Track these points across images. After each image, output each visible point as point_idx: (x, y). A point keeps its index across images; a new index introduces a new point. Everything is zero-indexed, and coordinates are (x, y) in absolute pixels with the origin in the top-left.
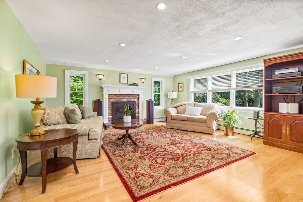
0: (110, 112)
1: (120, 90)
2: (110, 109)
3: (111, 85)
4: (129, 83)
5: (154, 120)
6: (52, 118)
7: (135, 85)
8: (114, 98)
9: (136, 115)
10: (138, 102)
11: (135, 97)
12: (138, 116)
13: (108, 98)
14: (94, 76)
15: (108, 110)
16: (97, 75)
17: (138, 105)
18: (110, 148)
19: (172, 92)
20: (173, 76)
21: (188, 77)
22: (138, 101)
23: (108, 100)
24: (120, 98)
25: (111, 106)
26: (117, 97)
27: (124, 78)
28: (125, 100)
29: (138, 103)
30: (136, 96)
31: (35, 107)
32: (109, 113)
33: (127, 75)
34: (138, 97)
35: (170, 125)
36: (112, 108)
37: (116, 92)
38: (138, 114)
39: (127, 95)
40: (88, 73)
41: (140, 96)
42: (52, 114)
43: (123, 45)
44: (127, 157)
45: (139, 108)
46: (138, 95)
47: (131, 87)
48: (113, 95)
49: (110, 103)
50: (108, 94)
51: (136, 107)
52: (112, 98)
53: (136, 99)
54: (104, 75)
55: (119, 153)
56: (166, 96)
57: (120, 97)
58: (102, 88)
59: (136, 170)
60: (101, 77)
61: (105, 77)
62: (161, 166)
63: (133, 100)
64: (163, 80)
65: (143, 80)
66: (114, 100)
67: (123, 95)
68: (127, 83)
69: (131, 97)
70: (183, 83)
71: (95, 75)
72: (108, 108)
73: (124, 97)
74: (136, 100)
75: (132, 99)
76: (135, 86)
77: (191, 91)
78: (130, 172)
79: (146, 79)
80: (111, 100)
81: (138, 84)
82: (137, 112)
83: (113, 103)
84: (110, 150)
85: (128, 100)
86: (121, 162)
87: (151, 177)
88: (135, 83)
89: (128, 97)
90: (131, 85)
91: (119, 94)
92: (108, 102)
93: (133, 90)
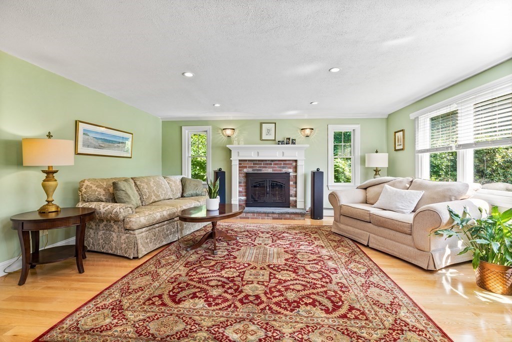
0: (244, 191)
1: (258, 153)
2: (242, 184)
3: (244, 144)
4: (277, 140)
5: (324, 211)
7: (290, 141)
8: (250, 167)
9: (291, 199)
10: (295, 174)
11: (289, 164)
12: (296, 202)
13: (239, 167)
14: (220, 131)
15: (240, 186)
16: (224, 129)
17: (294, 179)
19: (377, 152)
20: (386, 117)
22: (296, 171)
23: (239, 170)
24: (260, 167)
25: (245, 180)
26: (254, 164)
27: (269, 131)
28: (270, 171)
29: (296, 177)
30: (291, 162)
32: (240, 192)
33: (274, 124)
34: (294, 164)
36: (247, 183)
38: (296, 196)
39: (272, 161)
40: (211, 128)
41: (299, 163)
45: (296, 186)
46: (296, 161)
47: (280, 146)
48: (247, 162)
49: (243, 175)
50: (240, 160)
51: (291, 183)
52: (246, 167)
53: (290, 168)
54: (234, 129)
57: (261, 164)
58: (229, 152)
60: (229, 132)
61: (237, 132)
63: (284, 170)
64: (357, 127)
65: (308, 132)
66: (250, 170)
67: (266, 160)
68: (274, 139)
69: (281, 164)
70: (402, 130)
71: (221, 129)
72: (240, 183)
73: (267, 164)
74: (290, 170)
75: (283, 168)
76: (289, 144)
79: (313, 129)
80: (245, 170)
81: (295, 140)
82: (292, 192)
83: (247, 175)
85: (275, 170)
88: (289, 139)
89: (275, 164)
90: (280, 143)
91: (259, 160)
92: (239, 173)
93: (283, 153)
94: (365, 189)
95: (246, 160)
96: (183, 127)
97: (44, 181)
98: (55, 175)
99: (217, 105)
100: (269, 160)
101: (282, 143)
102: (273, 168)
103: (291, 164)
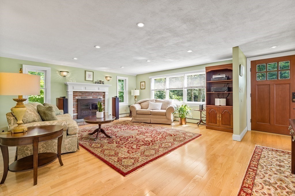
0: (76, 110)
1: (85, 88)
2: (75, 106)
3: (76, 82)
4: (95, 81)
5: (119, 115)
6: (29, 116)
7: (100, 82)
8: (80, 96)
10: (104, 99)
11: (101, 94)
12: (104, 113)
13: (73, 96)
14: (57, 72)
15: (73, 107)
16: (61, 72)
17: (103, 102)
18: (85, 143)
19: (135, 89)
20: (136, 75)
21: (149, 77)
22: (104, 98)
23: (73, 98)
24: (86, 96)
25: (77, 104)
26: (82, 94)
27: (89, 75)
28: (91, 98)
29: (104, 100)
31: (17, 104)
32: (74, 111)
33: (92, 73)
34: (103, 94)
35: (135, 119)
37: (82, 89)
38: (104, 110)
39: (92, 92)
40: (50, 69)
41: (106, 94)
42: (28, 112)
43: (98, 47)
44: (105, 147)
45: (104, 105)
46: (104, 92)
48: (78, 93)
49: (75, 100)
50: (74, 92)
51: (102, 104)
52: (77, 96)
54: (68, 72)
55: (95, 145)
56: (130, 93)
57: (86, 94)
58: (66, 85)
59: (118, 156)
60: (65, 74)
61: (70, 74)
62: (137, 151)
63: (99, 97)
64: (127, 78)
65: (109, 78)
66: (80, 98)
67: (89, 92)
68: (92, 80)
69: (97, 94)
70: (145, 82)
71: (59, 71)
72: (73, 105)
73: (90, 94)
74: (101, 97)
75: (98, 96)
76: (101, 84)
77: (152, 89)
78: (113, 158)
79: (111, 77)
80: (77, 98)
81: (103, 82)
83: (78, 101)
84: (85, 144)
85: (94, 97)
86: (101, 152)
87: (131, 159)
89: (94, 94)
90: (97, 83)
91: (85, 92)
93: (99, 88)
94: (140, 104)
95: (77, 92)
96: (23, 65)
97: (15, 107)
99: (75, 59)
100: (90, 92)
102: (93, 96)
103: (102, 94)
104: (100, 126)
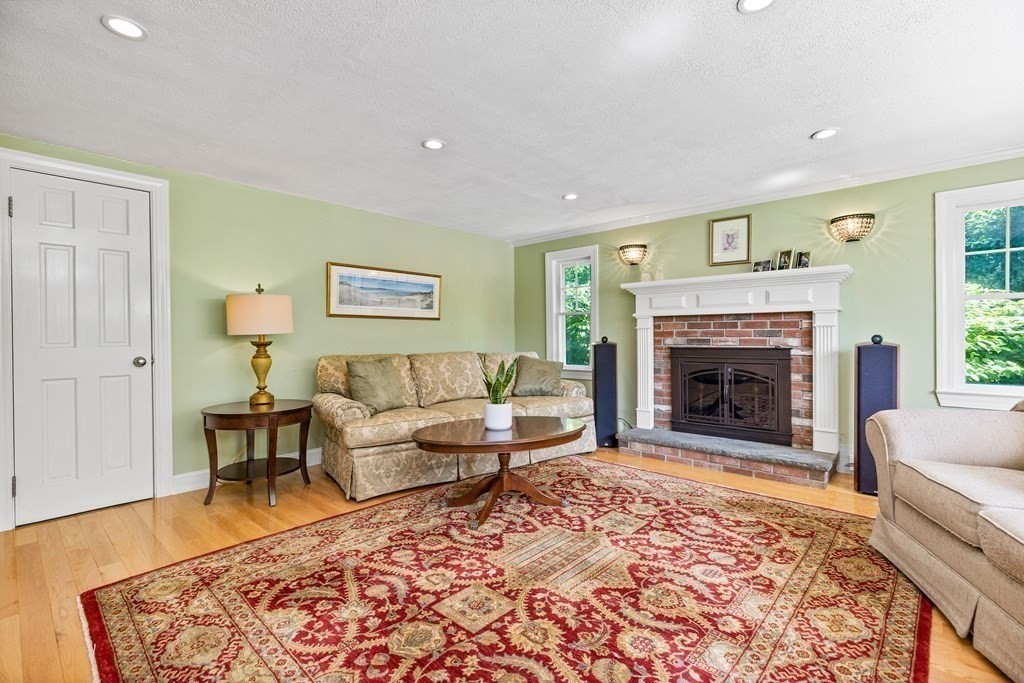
0: (667, 391)
2: (663, 375)
3: (667, 279)
8: (680, 334)
9: (795, 421)
10: (807, 353)
11: (787, 324)
12: (810, 431)
13: (655, 334)
15: (657, 379)
16: (622, 248)
17: (805, 367)
22: (810, 345)
23: (656, 342)
24: (706, 334)
25: (669, 366)
26: (690, 326)
28: (732, 342)
29: (810, 360)
30: (795, 319)
31: (257, 351)
32: (657, 393)
33: (746, 220)
34: (805, 324)
36: (673, 371)
38: (810, 415)
39: (738, 316)
40: (598, 250)
41: (818, 322)
45: (811, 387)
46: (809, 315)
47: (761, 274)
48: (674, 321)
49: (664, 353)
50: (656, 318)
51: (796, 377)
52: (670, 334)
53: (792, 335)
54: (645, 247)
57: (708, 326)
58: (631, 297)
60: (633, 254)
61: (651, 250)
63: (772, 342)
65: (852, 226)
66: (680, 342)
67: (721, 316)
68: (744, 258)
69: (763, 325)
71: (616, 249)
72: (656, 371)
73: (725, 326)
74: (794, 342)
75: (771, 334)
76: (787, 267)
79: (872, 216)
80: (669, 342)
81: (807, 255)
82: (797, 403)
83: (674, 353)
85: (745, 341)
88: (788, 254)
89: (747, 325)
91: (702, 317)
92: (655, 349)
93: (767, 294)
95: (672, 317)
96: (547, 254)
97: (254, 357)
98: (268, 348)
99: (571, 197)
100: (728, 315)
101: (766, 266)
102: (739, 334)
103: (796, 325)
104: (504, 460)
